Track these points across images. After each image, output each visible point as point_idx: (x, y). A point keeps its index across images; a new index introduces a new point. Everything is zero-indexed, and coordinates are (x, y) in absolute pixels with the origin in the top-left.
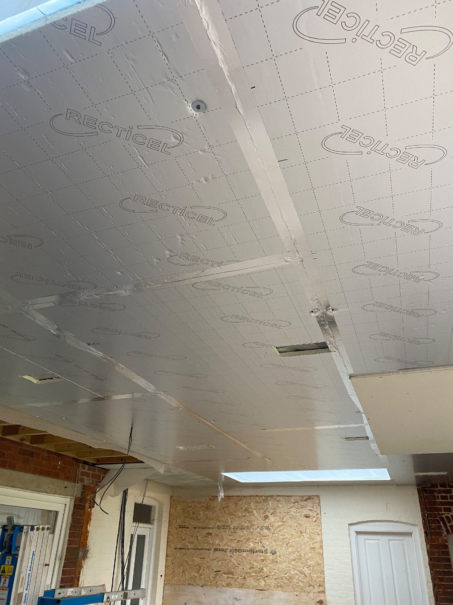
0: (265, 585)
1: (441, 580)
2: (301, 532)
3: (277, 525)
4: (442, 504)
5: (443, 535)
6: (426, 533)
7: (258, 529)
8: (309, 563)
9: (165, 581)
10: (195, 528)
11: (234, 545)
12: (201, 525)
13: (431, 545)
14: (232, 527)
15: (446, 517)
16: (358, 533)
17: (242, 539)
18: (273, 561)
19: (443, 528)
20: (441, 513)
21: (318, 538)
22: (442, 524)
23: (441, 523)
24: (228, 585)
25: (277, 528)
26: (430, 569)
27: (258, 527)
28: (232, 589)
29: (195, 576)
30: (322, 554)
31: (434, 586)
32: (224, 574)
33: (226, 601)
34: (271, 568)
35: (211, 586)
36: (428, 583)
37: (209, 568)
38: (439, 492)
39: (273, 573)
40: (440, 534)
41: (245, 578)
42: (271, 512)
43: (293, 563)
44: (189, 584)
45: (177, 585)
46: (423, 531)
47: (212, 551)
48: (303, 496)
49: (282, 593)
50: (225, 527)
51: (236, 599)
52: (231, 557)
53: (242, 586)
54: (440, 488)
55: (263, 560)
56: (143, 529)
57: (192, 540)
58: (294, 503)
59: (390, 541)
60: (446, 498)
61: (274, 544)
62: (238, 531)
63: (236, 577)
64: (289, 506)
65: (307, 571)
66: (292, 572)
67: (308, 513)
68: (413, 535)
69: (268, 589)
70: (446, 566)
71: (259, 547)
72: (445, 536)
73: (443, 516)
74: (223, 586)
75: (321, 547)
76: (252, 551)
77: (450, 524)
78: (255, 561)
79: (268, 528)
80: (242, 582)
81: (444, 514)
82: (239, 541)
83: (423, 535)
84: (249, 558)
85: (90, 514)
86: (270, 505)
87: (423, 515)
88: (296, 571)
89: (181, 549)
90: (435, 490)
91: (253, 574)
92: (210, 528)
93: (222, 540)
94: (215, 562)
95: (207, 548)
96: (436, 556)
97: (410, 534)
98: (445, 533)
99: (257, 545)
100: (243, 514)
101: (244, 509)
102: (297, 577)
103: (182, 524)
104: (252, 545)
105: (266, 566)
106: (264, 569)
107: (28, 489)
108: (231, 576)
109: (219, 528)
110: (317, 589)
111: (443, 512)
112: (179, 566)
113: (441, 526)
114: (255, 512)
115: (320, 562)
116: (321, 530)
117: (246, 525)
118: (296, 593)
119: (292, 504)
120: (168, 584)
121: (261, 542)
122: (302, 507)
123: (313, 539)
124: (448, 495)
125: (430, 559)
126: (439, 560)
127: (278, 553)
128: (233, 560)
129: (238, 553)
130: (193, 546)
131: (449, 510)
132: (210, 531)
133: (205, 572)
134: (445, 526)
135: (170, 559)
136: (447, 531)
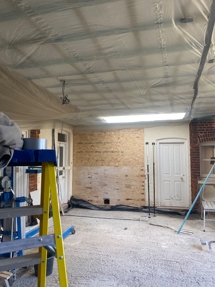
0: (118, 165)
1: (194, 160)
2: (135, 144)
3: (124, 141)
4: (199, 130)
5: (198, 143)
7: (115, 143)
8: (138, 155)
9: (73, 165)
10: (86, 143)
11: (104, 150)
12: (88, 142)
13: (192, 147)
14: (103, 142)
15: (200, 136)
16: (160, 143)
17: (108, 147)
18: (122, 155)
19: (198, 140)
21: (142, 146)
24: (102, 165)
26: (190, 156)
27: (115, 142)
28: (104, 167)
29: (87, 163)
30: (144, 152)
31: (191, 162)
32: (100, 161)
33: (101, 171)
34: (121, 158)
35: (94, 166)
36: (189, 161)
37: (93, 159)
39: (122, 160)
40: (197, 143)
41: (109, 162)
42: (121, 136)
43: (131, 156)
44: (84, 166)
45: (79, 166)
46: (189, 141)
47: (94, 152)
49: (126, 167)
50: (100, 143)
51: (106, 170)
52: (103, 154)
53: (108, 165)
54: (199, 124)
55: (117, 155)
56: (62, 144)
57: (85, 148)
58: (132, 132)
59: (174, 146)
60: (201, 128)
61: (122, 149)
62: (106, 144)
63: (105, 162)
64: (130, 133)
65: (137, 158)
66: (130, 159)
67: (138, 136)
68: (184, 143)
69: (119, 166)
70: (197, 155)
71: (115, 150)
72: (199, 143)
73: (199, 135)
74: (100, 166)
75: (144, 149)
76: (113, 152)
77: (202, 138)
78: (114, 155)
79: (119, 143)
80: (108, 164)
82: (106, 148)
83: (189, 143)
84: (111, 155)
85: (38, 136)
86: (121, 133)
87: (190, 135)
88: (132, 159)
89: (80, 152)
90: (197, 125)
91: (113, 161)
92: (93, 143)
93: (99, 148)
94: (96, 157)
95: (92, 151)
96: (194, 151)
97: (183, 143)
100: (109, 137)
101: (108, 135)
102: (132, 161)
103: (80, 142)
104: (112, 149)
105: (119, 157)
106: (118, 158)
108: (103, 162)
109: (97, 143)
110: (141, 165)
112: (79, 159)
113: (198, 139)
114: (114, 136)
115: (143, 155)
116: (144, 143)
117: (110, 141)
118: (132, 167)
119: (131, 133)
120: (75, 166)
121: (117, 148)
122: (136, 133)
123: (140, 146)
124: (203, 127)
125: (191, 152)
126: (195, 153)
127: (124, 152)
128: (104, 156)
129: (106, 153)
130: (85, 151)
131: (202, 133)
132: (93, 144)
133: (91, 161)
134: (199, 139)
135: (75, 156)
136: (200, 141)
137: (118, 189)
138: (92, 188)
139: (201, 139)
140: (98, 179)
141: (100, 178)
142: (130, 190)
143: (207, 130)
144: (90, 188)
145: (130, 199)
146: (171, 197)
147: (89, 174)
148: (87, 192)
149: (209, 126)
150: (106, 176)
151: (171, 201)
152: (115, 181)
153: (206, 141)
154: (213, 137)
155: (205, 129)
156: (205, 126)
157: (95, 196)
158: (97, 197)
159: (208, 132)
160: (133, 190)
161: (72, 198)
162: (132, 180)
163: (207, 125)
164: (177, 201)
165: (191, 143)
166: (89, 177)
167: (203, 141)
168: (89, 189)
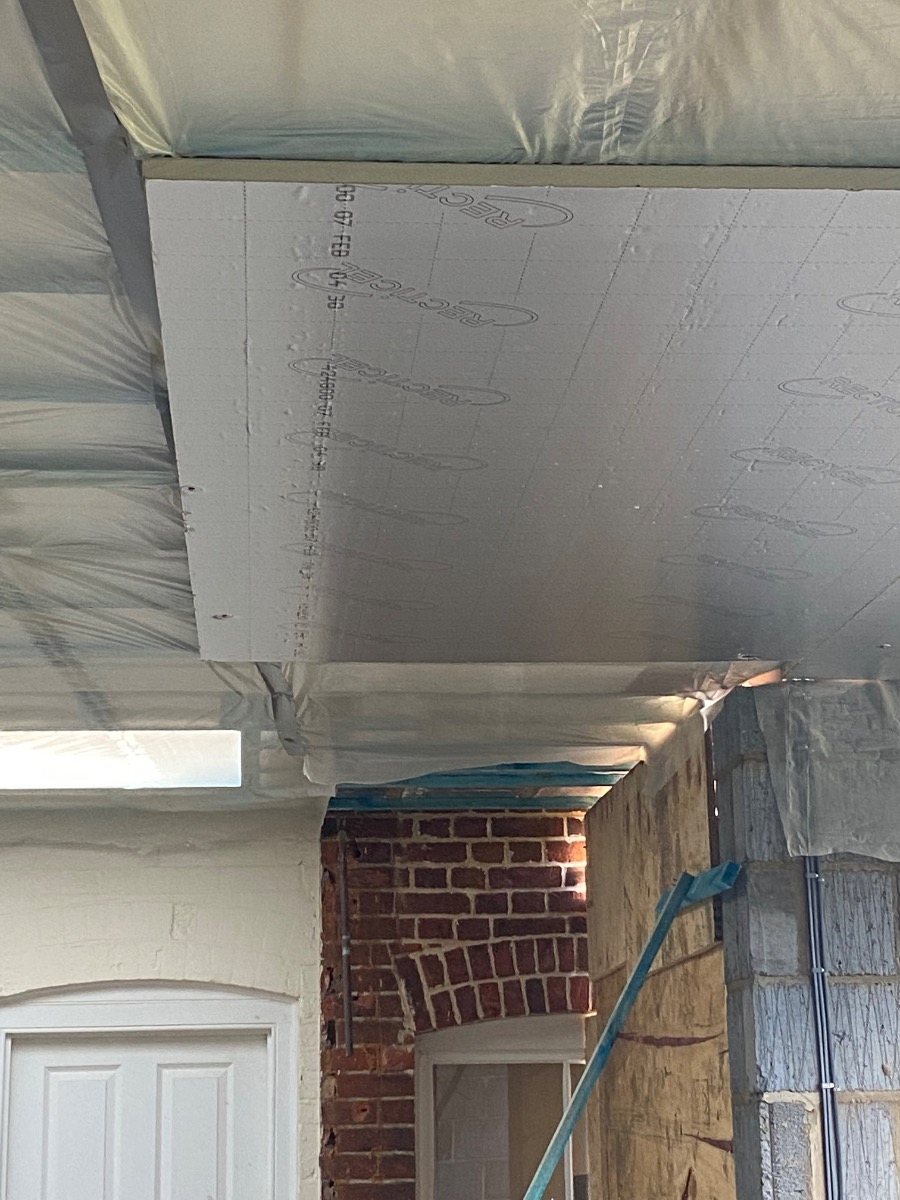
4: (418, 904)
5: (401, 1039)
6: (329, 1029)
13: (340, 1080)
15: (424, 959)
19: (407, 1008)
20: (405, 941)
22: (403, 991)
23: (402, 984)
38: (416, 853)
40: (390, 1032)
46: (318, 1020)
54: (417, 837)
59: (166, 1072)
60: (436, 878)
68: (270, 1040)
70: (390, 1167)
72: (409, 1040)
73: (414, 956)
77: (439, 989)
81: (419, 948)
83: (316, 1038)
87: (329, 954)
90: (398, 848)
96: (359, 1122)
97: (261, 1036)
98: (411, 1025)
111: (416, 941)
113: (397, 999)
124: (450, 867)
125: (330, 1140)
131: (442, 931)
134: (417, 996)
136: (421, 1017)
139: (428, 993)
143: (487, 904)
149: (507, 864)
154: (544, 977)
155: (471, 893)
156: (470, 863)
159: (502, 928)
163: (495, 852)
165: (331, 1038)
167: (444, 1020)
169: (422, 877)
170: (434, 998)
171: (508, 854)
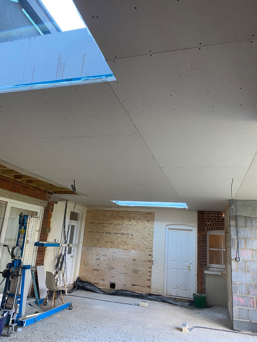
0: (127, 248)
1: (201, 248)
2: (145, 227)
3: (134, 224)
4: (207, 219)
7: (126, 225)
8: (147, 240)
9: (83, 244)
10: (98, 223)
11: (115, 231)
12: (100, 222)
13: (199, 235)
14: (115, 224)
16: (169, 229)
17: (119, 229)
18: (131, 239)
21: (152, 230)
23: (205, 226)
24: (111, 247)
25: (134, 225)
26: (198, 244)
28: (112, 249)
29: (96, 243)
30: (153, 236)
31: (198, 250)
32: (110, 243)
33: (110, 253)
34: (130, 241)
35: (104, 247)
36: (196, 249)
37: (103, 240)
38: (207, 214)
39: (131, 243)
40: (204, 231)
41: (118, 245)
42: (133, 218)
43: (140, 239)
44: (94, 246)
45: (89, 246)
46: (197, 229)
47: (105, 233)
48: (147, 212)
49: (134, 251)
50: (111, 224)
51: (114, 253)
52: (113, 236)
53: (117, 248)
55: (127, 238)
56: (74, 223)
57: (96, 228)
59: (183, 233)
60: (209, 216)
61: (132, 231)
62: (117, 225)
63: (115, 244)
64: (140, 216)
65: (146, 243)
66: (139, 243)
67: (149, 219)
69: (128, 249)
70: (204, 243)
71: (126, 232)
72: (206, 232)
73: (207, 224)
74: (109, 247)
75: (153, 234)
76: (123, 234)
77: (209, 227)
78: (124, 238)
79: (130, 225)
80: (117, 246)
82: (117, 230)
84: (121, 237)
85: (51, 214)
86: (132, 215)
87: (198, 223)
88: (141, 243)
89: (91, 232)
91: (122, 243)
93: (109, 229)
94: (106, 238)
95: (103, 232)
96: (201, 239)
97: (192, 230)
99: (125, 232)
100: (120, 219)
101: (120, 216)
102: (141, 245)
103: (92, 222)
104: (123, 231)
105: (128, 240)
107: (25, 202)
108: (113, 244)
109: (108, 224)
110: (149, 250)
111: (207, 222)
112: (90, 239)
113: (205, 228)
114: (125, 218)
115: (152, 239)
116: (154, 227)
117: (121, 223)
118: (140, 251)
119: (142, 216)
120: (84, 246)
121: (127, 231)
122: (146, 217)
123: (150, 230)
124: (210, 215)
125: (198, 240)
126: (202, 241)
127: (134, 235)
128: (114, 237)
129: (116, 235)
130: (96, 231)
131: (210, 221)
132: (105, 225)
133: (101, 242)
134: (207, 228)
135: (86, 236)
136: (207, 230)
137: (125, 274)
138: (99, 270)
139: (208, 227)
140: (106, 262)
141: (108, 260)
142: (137, 275)
143: (214, 219)
144: (98, 270)
145: (136, 285)
146: (177, 286)
147: (97, 256)
148: (94, 274)
149: (216, 215)
150: (114, 259)
151: (177, 290)
152: (122, 264)
153: (213, 230)
154: (220, 227)
155: (212, 218)
156: (212, 215)
157: (101, 280)
158: (104, 280)
159: (216, 221)
160: (139, 276)
161: (79, 280)
162: (139, 265)
163: (215, 214)
164: (183, 291)
165: (198, 231)
166: (97, 259)
167: (210, 230)
168: (96, 271)
169: (208, 216)
170: (209, 228)
171: (216, 214)
